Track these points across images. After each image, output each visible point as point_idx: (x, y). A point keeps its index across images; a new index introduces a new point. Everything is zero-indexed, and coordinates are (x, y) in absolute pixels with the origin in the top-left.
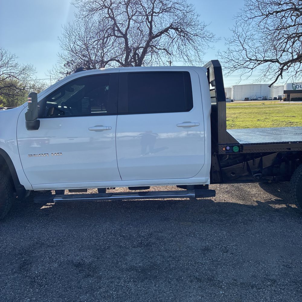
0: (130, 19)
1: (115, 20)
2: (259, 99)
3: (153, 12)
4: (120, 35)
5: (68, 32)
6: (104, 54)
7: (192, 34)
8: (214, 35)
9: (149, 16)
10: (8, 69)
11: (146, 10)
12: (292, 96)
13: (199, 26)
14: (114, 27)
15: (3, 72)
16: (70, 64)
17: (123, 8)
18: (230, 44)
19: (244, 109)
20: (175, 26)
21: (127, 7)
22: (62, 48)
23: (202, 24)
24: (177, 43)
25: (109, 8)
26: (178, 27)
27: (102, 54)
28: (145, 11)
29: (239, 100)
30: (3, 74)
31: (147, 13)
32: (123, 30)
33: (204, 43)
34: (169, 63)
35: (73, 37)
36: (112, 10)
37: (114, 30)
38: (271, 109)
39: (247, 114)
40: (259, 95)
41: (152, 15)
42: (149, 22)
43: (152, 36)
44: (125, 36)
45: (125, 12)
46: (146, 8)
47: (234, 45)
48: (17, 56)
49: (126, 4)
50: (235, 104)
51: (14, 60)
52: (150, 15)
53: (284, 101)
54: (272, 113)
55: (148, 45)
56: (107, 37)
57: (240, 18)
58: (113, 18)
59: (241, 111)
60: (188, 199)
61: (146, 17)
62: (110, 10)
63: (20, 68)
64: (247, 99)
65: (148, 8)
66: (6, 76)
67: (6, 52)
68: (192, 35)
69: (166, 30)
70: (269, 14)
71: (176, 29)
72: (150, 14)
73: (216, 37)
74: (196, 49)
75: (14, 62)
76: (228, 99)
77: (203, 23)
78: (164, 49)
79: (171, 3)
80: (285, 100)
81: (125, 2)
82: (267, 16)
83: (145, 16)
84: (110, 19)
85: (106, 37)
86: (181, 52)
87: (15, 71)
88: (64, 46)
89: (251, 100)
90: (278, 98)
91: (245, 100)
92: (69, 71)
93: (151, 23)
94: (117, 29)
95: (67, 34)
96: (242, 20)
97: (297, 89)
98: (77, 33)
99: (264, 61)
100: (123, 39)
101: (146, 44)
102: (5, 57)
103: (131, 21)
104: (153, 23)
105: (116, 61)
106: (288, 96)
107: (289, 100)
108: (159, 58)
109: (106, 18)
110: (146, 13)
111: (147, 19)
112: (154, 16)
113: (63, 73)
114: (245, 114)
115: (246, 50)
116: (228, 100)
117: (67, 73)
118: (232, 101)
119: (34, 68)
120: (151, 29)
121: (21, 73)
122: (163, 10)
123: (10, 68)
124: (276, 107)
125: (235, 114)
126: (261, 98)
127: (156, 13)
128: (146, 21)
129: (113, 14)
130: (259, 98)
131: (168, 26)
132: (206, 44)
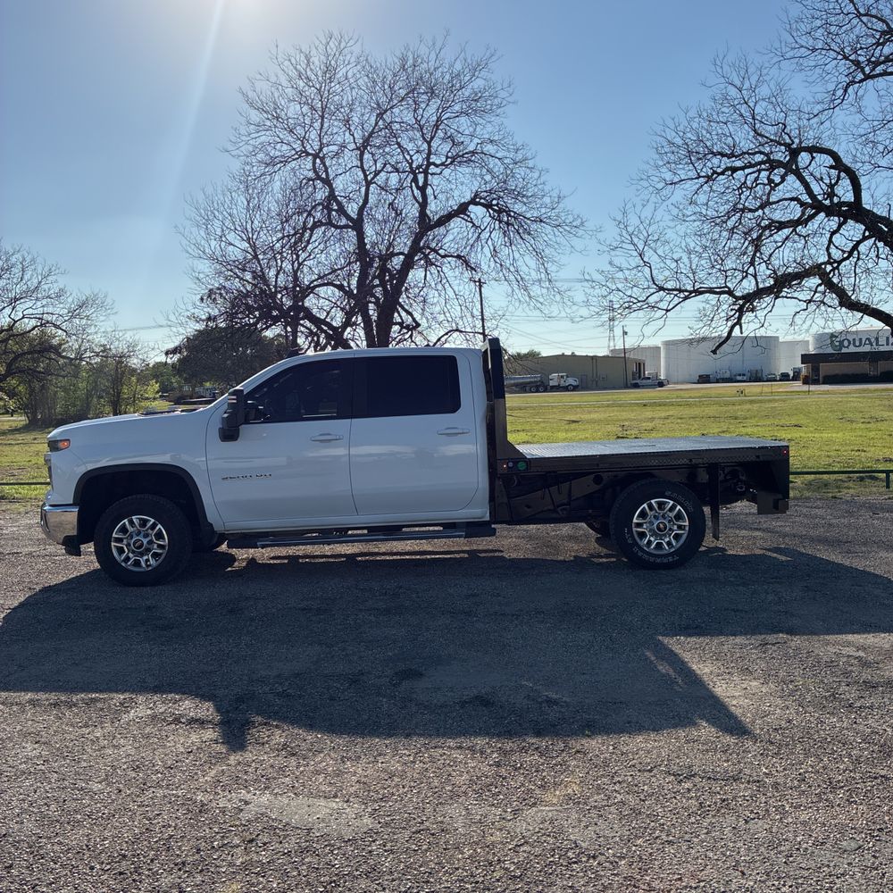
0: (368, 184)
1: (330, 185)
2: (739, 378)
3: (429, 164)
4: (344, 221)
5: (203, 212)
6: (300, 264)
7: (528, 219)
8: (584, 220)
9: (420, 176)
10: (39, 304)
11: (411, 159)
12: (825, 369)
13: (547, 200)
14: (329, 203)
15: (25, 313)
16: (218, 297)
17: (350, 158)
18: (613, 253)
19: (682, 408)
20: (484, 199)
21: (362, 155)
22: (188, 255)
23: (555, 194)
24: (490, 242)
25: (315, 156)
26: (492, 201)
27: (296, 264)
28: (407, 160)
29: (682, 383)
30: (23, 317)
31: (414, 166)
32: (352, 209)
33: (560, 239)
34: (477, 284)
35: (217, 224)
36: (322, 160)
37: (330, 210)
38: (756, 406)
39: (683, 421)
40: (738, 368)
41: (426, 173)
42: (418, 187)
43: (426, 224)
44: (357, 225)
45: (357, 167)
46: (412, 153)
47: (621, 253)
48: (62, 270)
49: (358, 148)
50: (666, 394)
51: (56, 281)
52: (420, 172)
53: (804, 383)
54: (751, 418)
55: (415, 248)
56: (312, 229)
57: (645, 184)
58: (327, 182)
59: (671, 413)
60: (466, 556)
61: (411, 176)
62: (318, 160)
63: (71, 300)
64: (704, 379)
65: (418, 152)
66: (33, 323)
67: (33, 260)
68: (529, 222)
69: (462, 209)
70: (712, 174)
71: (488, 206)
72: (421, 170)
73: (590, 225)
74: (538, 254)
75: (55, 285)
76: (649, 378)
77: (557, 191)
78: (459, 257)
79: (476, 141)
80: (806, 381)
81: (356, 144)
82: (709, 178)
83: (410, 172)
84: (319, 184)
85: (308, 229)
86: (501, 265)
87: (58, 310)
88: (193, 247)
89: (717, 382)
90: (792, 375)
91: (699, 382)
92: (215, 312)
93: (423, 189)
94: (336, 208)
95: (198, 218)
96: (651, 189)
97: (844, 350)
98: (225, 213)
99: (695, 291)
100: (352, 234)
101: (411, 248)
102: (30, 273)
103: (372, 187)
104: (429, 191)
105: (335, 286)
106: (816, 370)
107: (816, 382)
108: (444, 281)
109: (309, 180)
110: (411, 164)
111: (415, 180)
112: (432, 174)
113: (198, 320)
114: (679, 421)
115: (650, 267)
116: (648, 381)
117: (209, 319)
118: (661, 384)
119: (109, 300)
120: (423, 205)
121: (73, 314)
122: (454, 160)
123: (44, 302)
124: (770, 401)
125: (652, 419)
126: (744, 375)
127: (437, 166)
128: (411, 187)
129: (326, 171)
130: (740, 375)
131: (468, 197)
132: (565, 242)
